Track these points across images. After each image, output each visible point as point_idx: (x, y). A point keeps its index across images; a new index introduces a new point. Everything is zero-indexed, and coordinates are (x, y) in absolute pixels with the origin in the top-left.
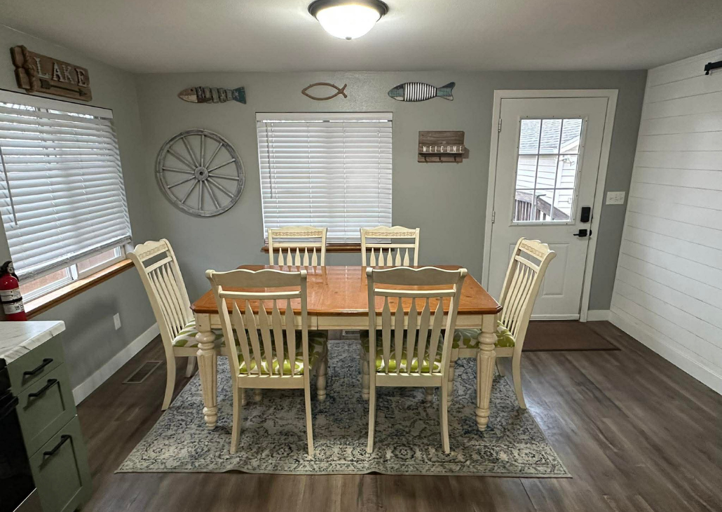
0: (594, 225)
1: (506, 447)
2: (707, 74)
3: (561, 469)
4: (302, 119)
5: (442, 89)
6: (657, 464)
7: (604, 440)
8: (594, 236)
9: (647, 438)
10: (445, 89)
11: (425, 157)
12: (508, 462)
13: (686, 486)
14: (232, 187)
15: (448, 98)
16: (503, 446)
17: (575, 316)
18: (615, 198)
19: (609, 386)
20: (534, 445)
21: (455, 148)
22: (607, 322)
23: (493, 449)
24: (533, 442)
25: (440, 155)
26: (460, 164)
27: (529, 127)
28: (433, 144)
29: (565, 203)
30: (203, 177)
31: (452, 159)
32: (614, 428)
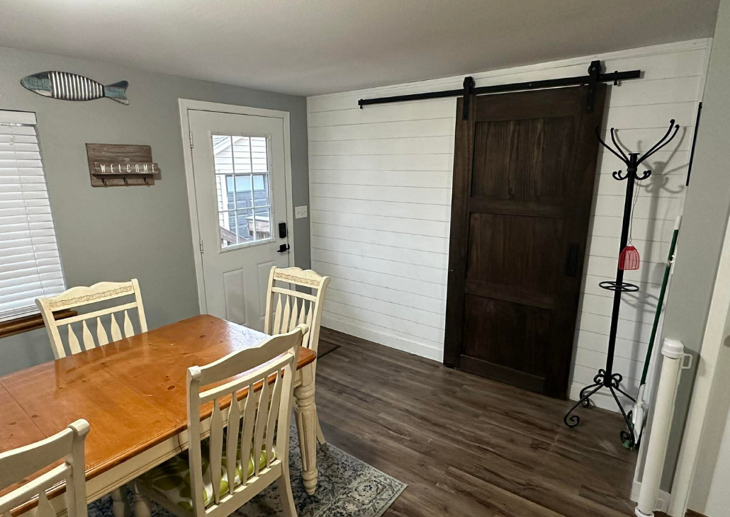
0: (290, 240)
1: (345, 496)
2: (361, 108)
3: (396, 484)
5: (112, 88)
6: (435, 432)
7: (396, 434)
8: (292, 249)
9: (414, 415)
10: (117, 89)
11: (102, 179)
12: (359, 511)
13: (460, 438)
15: (122, 101)
16: (341, 496)
18: (301, 212)
19: (360, 383)
20: (362, 476)
21: (146, 167)
23: (338, 507)
24: (359, 473)
25: (125, 176)
26: (151, 186)
31: (141, 181)
32: (390, 419)
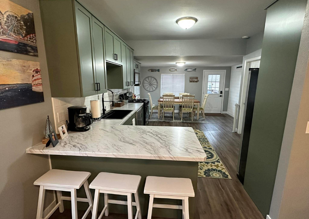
0: (223, 95)
2: (237, 69)
4: (169, 74)
8: (223, 97)
11: (191, 81)
14: (156, 86)
15: (195, 71)
17: (220, 112)
18: (227, 89)
21: (196, 80)
22: (227, 114)
25: (193, 81)
27: (210, 77)
28: (192, 79)
29: (217, 90)
30: (151, 85)
31: (196, 82)
